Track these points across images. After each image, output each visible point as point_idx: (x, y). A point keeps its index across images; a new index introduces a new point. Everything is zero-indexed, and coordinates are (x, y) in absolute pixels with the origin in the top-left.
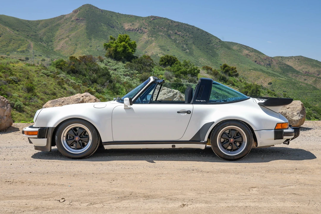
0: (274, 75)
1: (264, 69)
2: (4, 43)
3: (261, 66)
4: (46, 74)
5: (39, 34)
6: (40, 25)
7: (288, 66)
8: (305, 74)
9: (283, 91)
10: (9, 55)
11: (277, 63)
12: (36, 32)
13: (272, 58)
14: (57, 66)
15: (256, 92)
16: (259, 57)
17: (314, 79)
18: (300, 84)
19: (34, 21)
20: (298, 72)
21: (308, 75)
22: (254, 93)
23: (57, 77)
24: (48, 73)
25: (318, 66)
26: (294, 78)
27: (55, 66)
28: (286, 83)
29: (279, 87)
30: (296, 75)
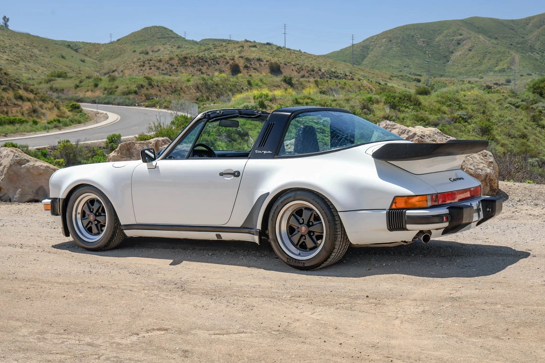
2: (476, 60)
4: (514, 105)
5: (529, 40)
6: (530, 24)
10: (482, 78)
12: (524, 38)
14: (535, 89)
19: (522, 19)
23: (532, 108)
24: (517, 103)
27: (532, 89)
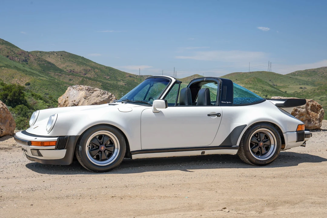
0: (32, 74)
1: (20, 66)
3: (15, 63)
7: (49, 63)
8: (70, 73)
9: (45, 94)
11: (35, 59)
13: (29, 53)
15: (19, 95)
16: (12, 51)
17: (81, 79)
18: (65, 85)
20: (61, 71)
21: (73, 74)
22: (17, 96)
25: (85, 63)
26: (56, 77)
28: (48, 84)
29: (39, 89)
30: (59, 74)
